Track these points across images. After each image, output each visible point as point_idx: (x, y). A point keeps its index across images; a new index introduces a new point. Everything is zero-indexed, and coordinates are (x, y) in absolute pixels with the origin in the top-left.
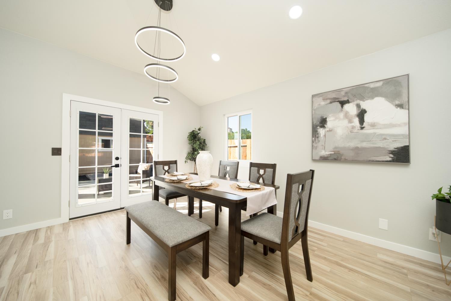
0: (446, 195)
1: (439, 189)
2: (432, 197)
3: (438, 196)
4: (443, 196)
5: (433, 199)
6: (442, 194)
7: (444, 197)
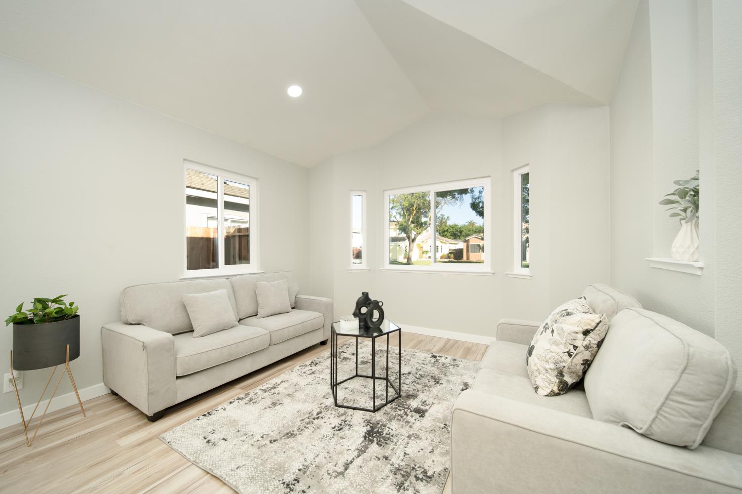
0: (28, 313)
1: (19, 307)
2: (7, 321)
3: (16, 317)
4: (24, 316)
5: (7, 325)
6: (24, 313)
7: (27, 317)
